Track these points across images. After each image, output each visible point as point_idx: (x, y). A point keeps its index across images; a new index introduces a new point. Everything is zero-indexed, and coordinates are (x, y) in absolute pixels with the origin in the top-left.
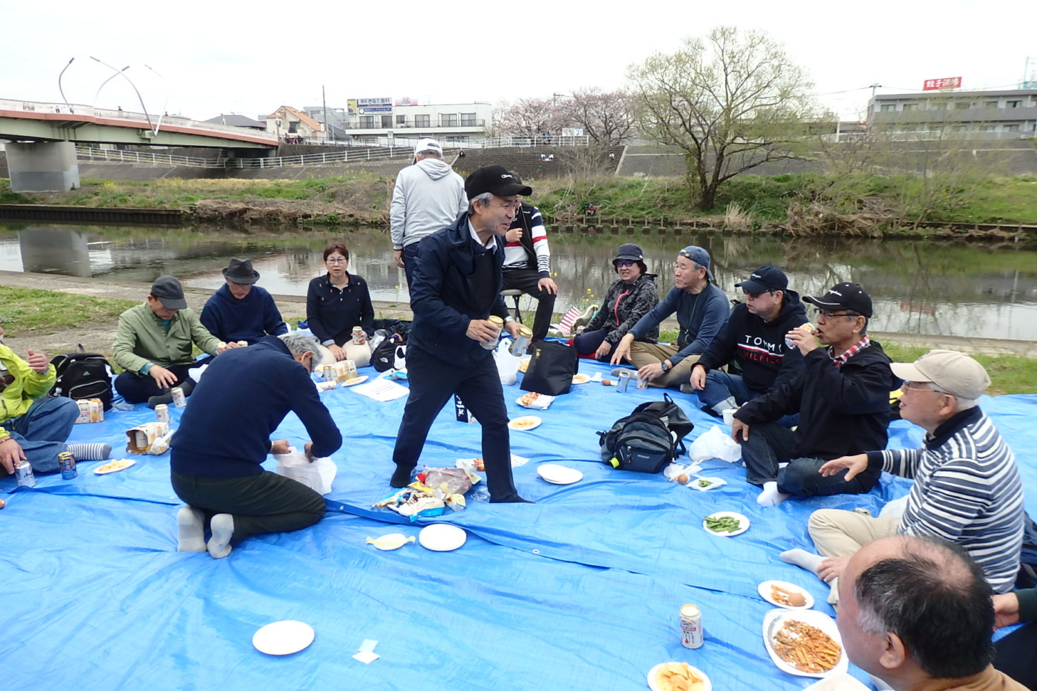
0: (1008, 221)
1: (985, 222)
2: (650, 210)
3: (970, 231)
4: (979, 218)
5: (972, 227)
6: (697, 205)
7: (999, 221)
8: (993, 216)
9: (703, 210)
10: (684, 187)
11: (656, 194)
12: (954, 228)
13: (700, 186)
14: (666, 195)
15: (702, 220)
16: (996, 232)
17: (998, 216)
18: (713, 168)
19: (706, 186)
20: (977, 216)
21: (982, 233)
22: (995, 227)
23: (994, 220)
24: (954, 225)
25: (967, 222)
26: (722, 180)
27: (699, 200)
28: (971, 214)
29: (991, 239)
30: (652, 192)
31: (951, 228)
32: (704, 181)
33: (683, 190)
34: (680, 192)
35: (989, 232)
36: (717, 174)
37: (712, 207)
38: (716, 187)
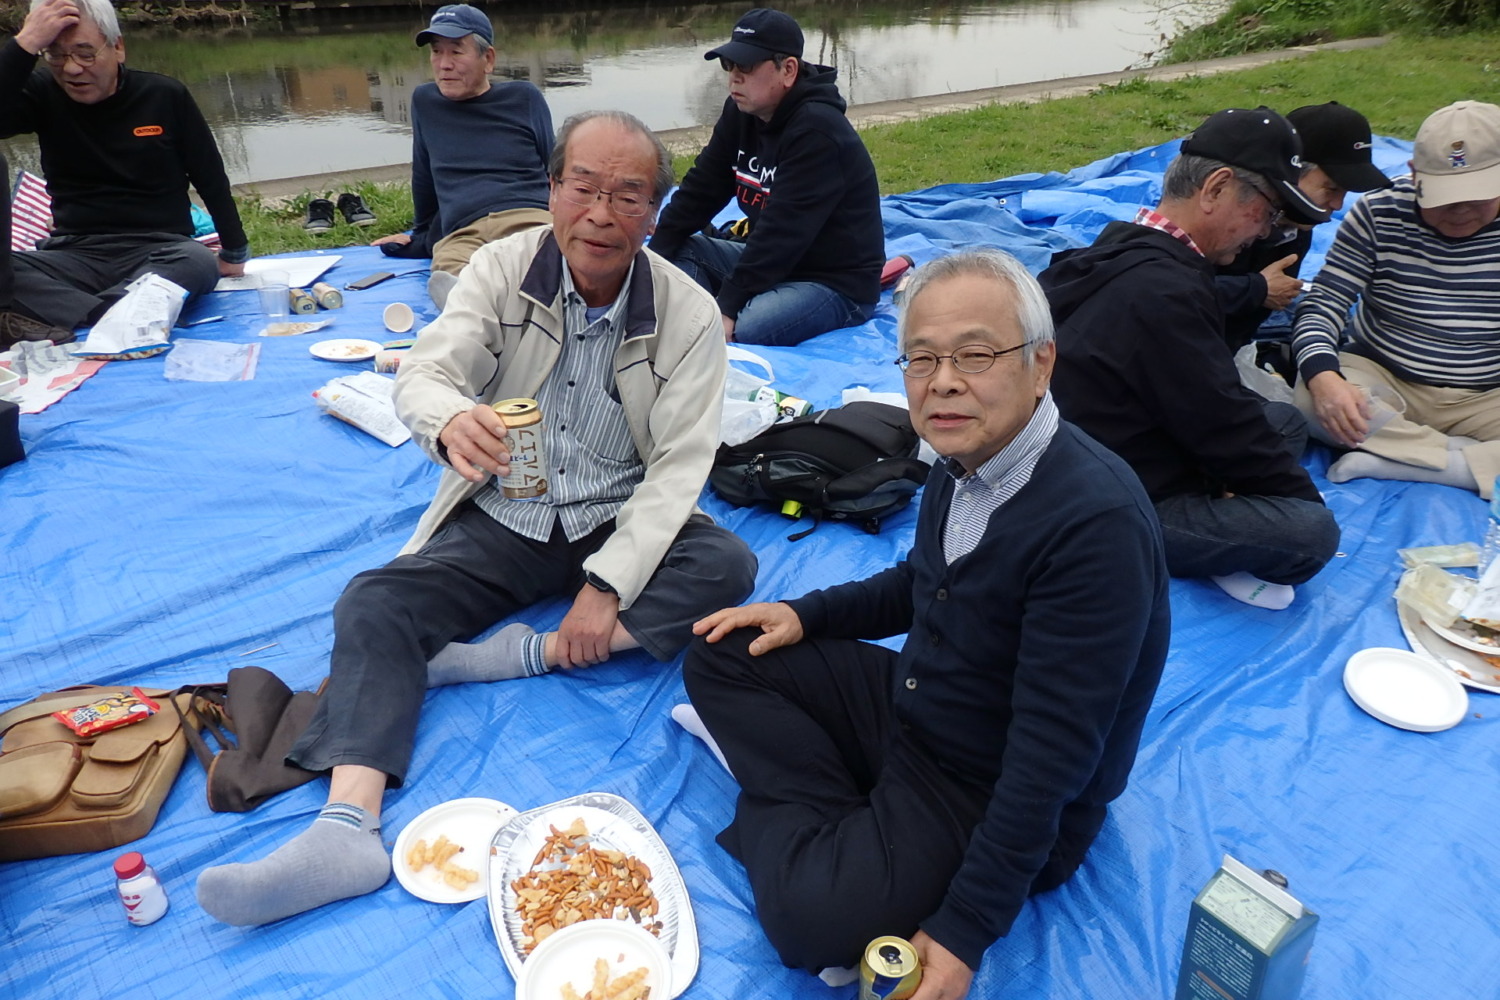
3: (175, 9)
16: (212, 8)
21: (193, 12)
29: (210, 21)
35: (203, 11)
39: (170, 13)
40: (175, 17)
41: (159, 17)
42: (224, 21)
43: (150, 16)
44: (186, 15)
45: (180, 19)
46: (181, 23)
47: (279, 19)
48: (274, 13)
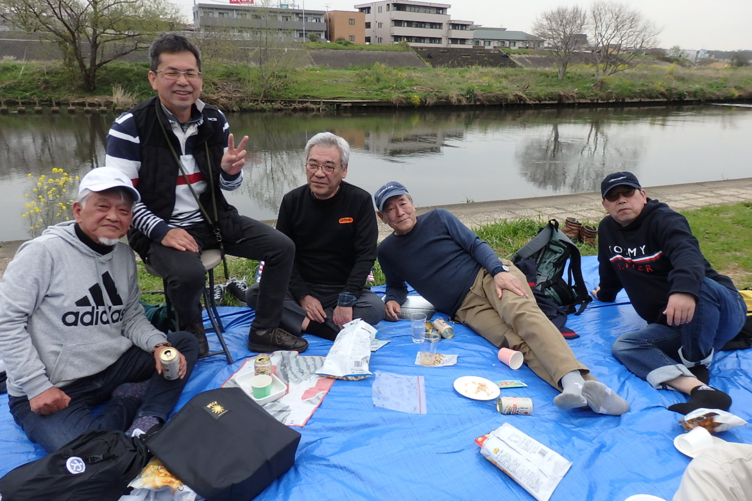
0: (313, 97)
1: (300, 98)
2: (33, 92)
3: (293, 104)
4: (296, 95)
5: (294, 102)
6: (80, 87)
7: (308, 97)
8: (304, 94)
9: (86, 92)
10: (62, 71)
11: (36, 77)
12: (282, 103)
13: (79, 71)
14: (47, 77)
15: (89, 99)
16: (308, 104)
17: (307, 94)
18: (89, 54)
19: (86, 71)
20: (295, 94)
21: (300, 106)
22: (308, 101)
23: (305, 97)
24: (282, 101)
25: (290, 98)
26: (100, 65)
27: (81, 82)
28: (291, 93)
29: (306, 110)
30: (32, 75)
31: (280, 103)
32: (82, 66)
33: (63, 73)
34: (60, 75)
35: (305, 105)
36: (93, 60)
37: (95, 89)
38: (95, 71)
39: (291, 105)
40: (293, 107)
41: (286, 107)
42: (313, 110)
43: (282, 107)
44: (297, 107)
45: (295, 108)
46: (295, 110)
47: (335, 110)
48: (334, 108)
